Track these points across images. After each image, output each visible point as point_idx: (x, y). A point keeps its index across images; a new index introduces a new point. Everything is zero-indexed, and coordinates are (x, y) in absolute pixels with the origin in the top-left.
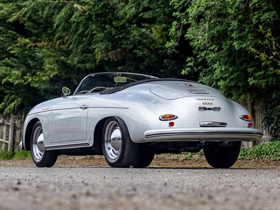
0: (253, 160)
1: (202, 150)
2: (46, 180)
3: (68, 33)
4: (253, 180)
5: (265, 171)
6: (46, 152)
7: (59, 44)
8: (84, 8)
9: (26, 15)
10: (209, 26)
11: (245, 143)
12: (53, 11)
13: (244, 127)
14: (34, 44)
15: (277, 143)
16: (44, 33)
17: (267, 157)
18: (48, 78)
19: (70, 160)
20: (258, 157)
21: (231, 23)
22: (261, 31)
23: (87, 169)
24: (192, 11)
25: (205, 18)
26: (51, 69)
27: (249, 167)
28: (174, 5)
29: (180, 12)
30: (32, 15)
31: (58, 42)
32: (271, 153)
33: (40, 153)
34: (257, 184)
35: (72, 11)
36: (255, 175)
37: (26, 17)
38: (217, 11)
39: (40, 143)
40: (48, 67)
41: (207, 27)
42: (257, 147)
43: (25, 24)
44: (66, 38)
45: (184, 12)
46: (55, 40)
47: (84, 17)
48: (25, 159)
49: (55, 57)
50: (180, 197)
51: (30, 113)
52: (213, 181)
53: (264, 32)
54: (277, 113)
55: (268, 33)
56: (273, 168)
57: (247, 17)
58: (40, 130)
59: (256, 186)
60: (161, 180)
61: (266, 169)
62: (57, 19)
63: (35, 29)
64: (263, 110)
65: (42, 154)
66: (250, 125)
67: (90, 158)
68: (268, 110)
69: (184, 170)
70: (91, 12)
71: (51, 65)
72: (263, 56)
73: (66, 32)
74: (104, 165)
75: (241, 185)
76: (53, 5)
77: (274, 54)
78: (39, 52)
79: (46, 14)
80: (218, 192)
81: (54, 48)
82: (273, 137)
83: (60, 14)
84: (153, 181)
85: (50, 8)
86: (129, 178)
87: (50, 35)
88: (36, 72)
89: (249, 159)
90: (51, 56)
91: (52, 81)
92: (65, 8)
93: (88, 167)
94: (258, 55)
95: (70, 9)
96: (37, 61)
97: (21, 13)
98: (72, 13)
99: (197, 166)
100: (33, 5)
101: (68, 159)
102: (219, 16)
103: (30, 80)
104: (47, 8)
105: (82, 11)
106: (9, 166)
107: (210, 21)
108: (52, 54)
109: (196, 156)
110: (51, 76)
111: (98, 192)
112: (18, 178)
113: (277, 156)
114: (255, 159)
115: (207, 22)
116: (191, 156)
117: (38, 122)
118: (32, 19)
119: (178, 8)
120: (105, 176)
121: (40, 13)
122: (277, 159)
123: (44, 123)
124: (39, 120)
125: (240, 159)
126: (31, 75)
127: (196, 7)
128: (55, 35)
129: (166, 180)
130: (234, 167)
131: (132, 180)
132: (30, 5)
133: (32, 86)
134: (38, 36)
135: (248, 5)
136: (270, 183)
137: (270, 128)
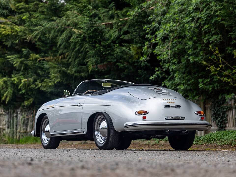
0: (204, 145)
1: (167, 137)
2: (51, 158)
3: (68, 50)
4: (204, 159)
5: (213, 153)
6: (51, 138)
7: (62, 59)
8: (80, 31)
9: (37, 37)
10: (172, 45)
11: (198, 132)
12: (57, 34)
13: (198, 120)
14: (42, 59)
15: (222, 132)
16: (50, 50)
17: (215, 142)
18: (53, 84)
19: (69, 144)
20: (208, 143)
21: (188, 43)
22: (211, 50)
23: (82, 151)
24: (160, 34)
25: (169, 39)
26: (55, 77)
27: (202, 150)
28: (147, 30)
29: (151, 35)
30: (41, 37)
31: (61, 57)
32: (218, 139)
33: (47, 139)
34: (207, 161)
35: (71, 34)
36: (206, 155)
37: (36, 38)
38: (178, 34)
39: (47, 131)
40: (53, 76)
41: (170, 46)
42: (207, 135)
43: (36, 44)
44: (67, 54)
45: (154, 35)
46: (58, 55)
47: (80, 38)
48: (36, 144)
49: (58, 68)
50: (150, 170)
51: (39, 109)
52: (174, 159)
53: (213, 50)
54: (223, 110)
55: (216, 51)
56: (219, 151)
57: (200, 39)
58: (47, 122)
59: (206, 163)
60: (137, 158)
61: (214, 151)
62: (60, 40)
63: (43, 47)
64: (212, 108)
65: (49, 139)
66: (202, 119)
67: (84, 143)
68: (216, 108)
69: (153, 151)
70: (85, 35)
71: (55, 74)
72: (212, 68)
73: (66, 49)
74: (94, 148)
75: (195, 162)
76: (57, 29)
77: (221, 66)
78: (46, 65)
79: (52, 36)
80: (178, 166)
81: (58, 62)
82: (219, 128)
83: (62, 36)
84: (130, 159)
85: (55, 32)
86: (113, 157)
87: (55, 51)
88: (44, 79)
89: (202, 144)
90: (55, 67)
91: (56, 86)
92: (65, 32)
93: (82, 149)
94: (209, 67)
95: (70, 32)
96: (45, 71)
97: (33, 35)
98: (70, 35)
99: (163, 149)
100: (42, 29)
101: (68, 143)
102: (179, 37)
103: (40, 85)
104: (52, 32)
105: (79, 34)
106: (24, 148)
107: (172, 41)
108: (56, 66)
109: (162, 142)
110: (56, 82)
111: (90, 166)
112: (31, 157)
113: (222, 142)
114: (206, 144)
115: (170, 42)
116: (159, 142)
117: (46, 116)
118: (41, 40)
119: (149, 32)
120: (95, 155)
121: (47, 35)
122: (222, 144)
123: (50, 117)
124: (46, 115)
125: (194, 144)
126: (40, 81)
127: (162, 31)
128: (58, 52)
129: (140, 159)
130: (191, 150)
131: (115, 159)
132: (40, 29)
133: (41, 90)
134: (45, 52)
135: (201, 30)
136: (217, 161)
137: (217, 121)
